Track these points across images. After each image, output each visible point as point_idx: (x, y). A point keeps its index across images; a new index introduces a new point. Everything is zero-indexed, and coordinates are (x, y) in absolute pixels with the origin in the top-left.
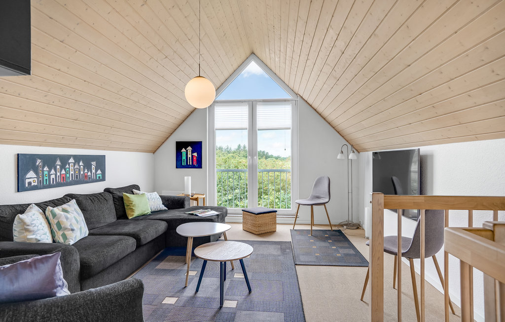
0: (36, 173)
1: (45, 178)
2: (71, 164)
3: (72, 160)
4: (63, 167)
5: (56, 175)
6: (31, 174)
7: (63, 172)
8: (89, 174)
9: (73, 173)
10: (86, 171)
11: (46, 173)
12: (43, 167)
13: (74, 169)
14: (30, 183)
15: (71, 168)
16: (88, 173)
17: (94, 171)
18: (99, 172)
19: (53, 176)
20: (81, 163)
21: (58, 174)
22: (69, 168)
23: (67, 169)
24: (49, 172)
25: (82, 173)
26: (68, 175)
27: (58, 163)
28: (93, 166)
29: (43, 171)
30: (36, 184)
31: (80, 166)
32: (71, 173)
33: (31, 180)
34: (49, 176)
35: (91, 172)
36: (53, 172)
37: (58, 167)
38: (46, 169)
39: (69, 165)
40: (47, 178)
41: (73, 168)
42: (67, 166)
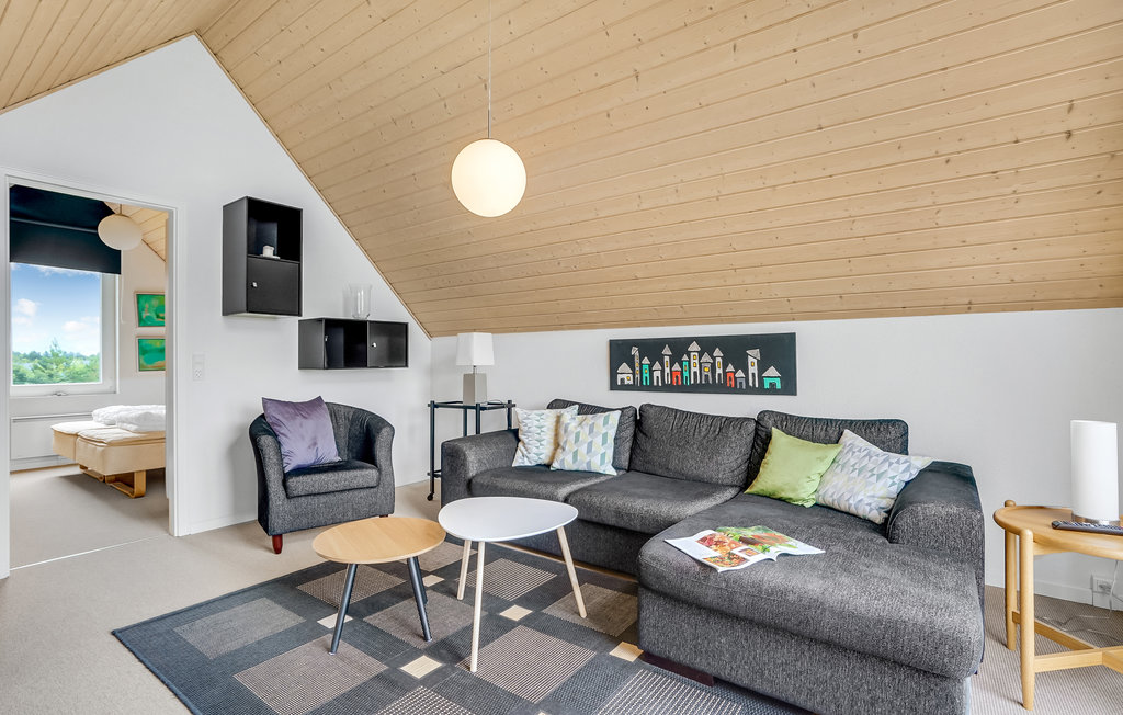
0: (632, 367)
1: (644, 375)
2: (692, 354)
3: (694, 347)
4: (676, 358)
5: (663, 371)
6: (624, 367)
7: (676, 367)
8: (740, 374)
9: (697, 370)
10: (730, 368)
11: (646, 368)
12: (641, 359)
13: (700, 364)
14: (622, 380)
15: (692, 361)
16: (735, 373)
17: (753, 369)
18: (772, 371)
19: (657, 374)
20: (717, 352)
21: (667, 370)
22: (689, 362)
23: (685, 364)
24: (651, 366)
25: (719, 371)
26: (686, 374)
27: (667, 351)
28: (750, 359)
29: (641, 365)
30: (631, 382)
31: (714, 359)
32: (693, 370)
33: (624, 376)
34: (651, 372)
35: (746, 372)
36: (657, 365)
37: (667, 359)
38: (646, 361)
39: (689, 357)
40: (648, 375)
41: (697, 361)
42: (685, 358)
